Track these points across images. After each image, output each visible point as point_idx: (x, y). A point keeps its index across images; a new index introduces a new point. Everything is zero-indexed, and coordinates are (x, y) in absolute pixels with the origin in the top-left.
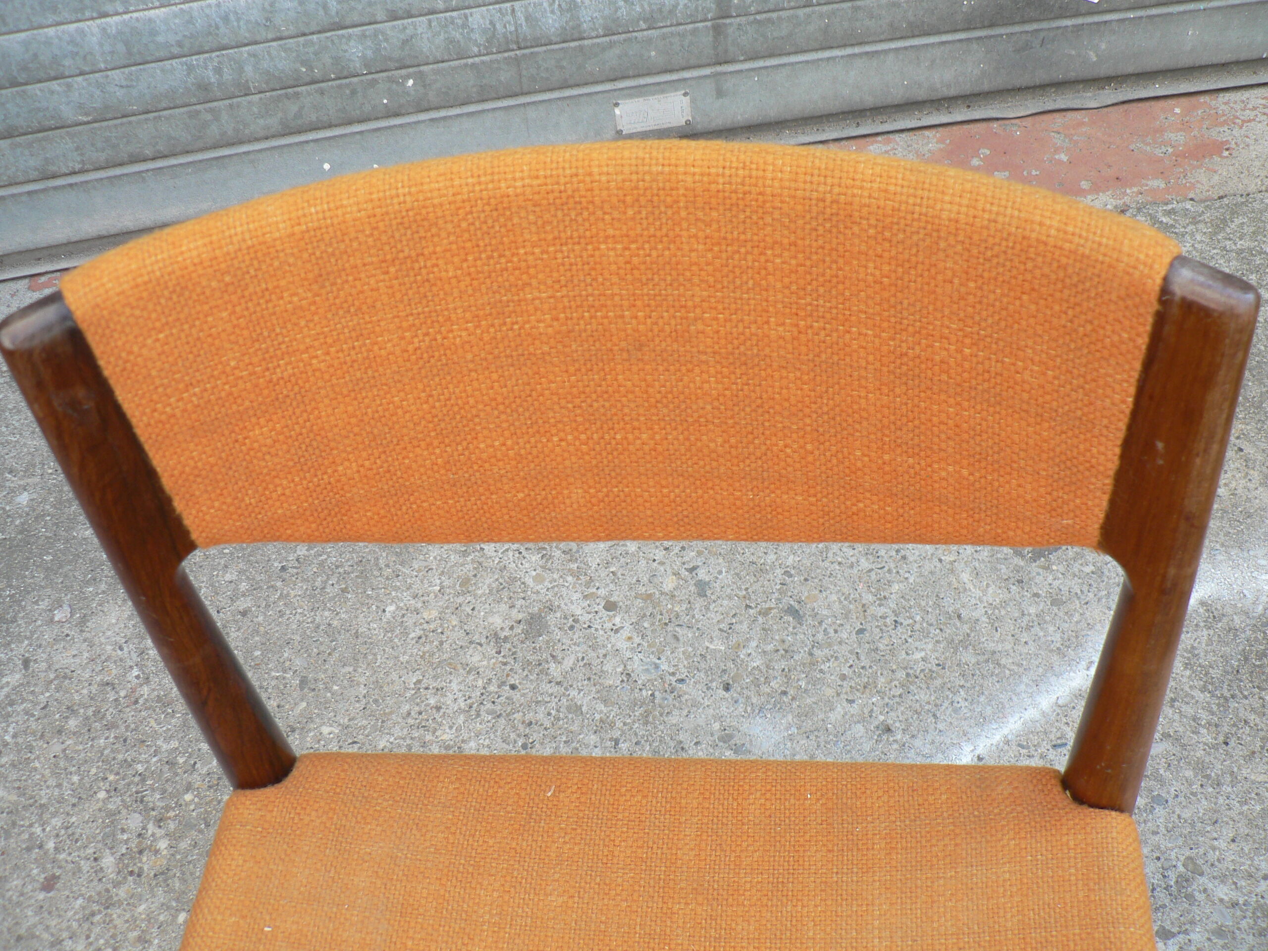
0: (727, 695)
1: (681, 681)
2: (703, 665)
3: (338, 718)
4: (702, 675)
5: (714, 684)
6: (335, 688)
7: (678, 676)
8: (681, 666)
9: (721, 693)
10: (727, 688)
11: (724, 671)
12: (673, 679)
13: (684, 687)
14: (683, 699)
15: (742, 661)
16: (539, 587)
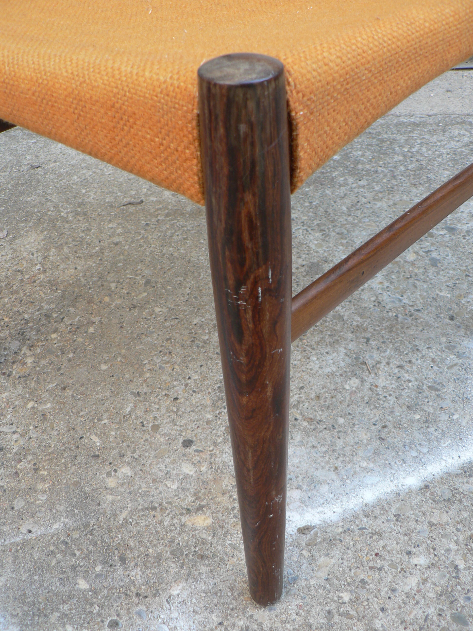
0: (452, 323)
1: (418, 310)
2: (434, 303)
3: (167, 304)
4: (434, 309)
5: (442, 315)
6: (169, 287)
7: (416, 308)
8: (418, 302)
9: (447, 321)
10: (452, 318)
11: (450, 309)
12: (412, 309)
13: (420, 314)
14: (419, 321)
15: (464, 305)
16: (319, 250)
